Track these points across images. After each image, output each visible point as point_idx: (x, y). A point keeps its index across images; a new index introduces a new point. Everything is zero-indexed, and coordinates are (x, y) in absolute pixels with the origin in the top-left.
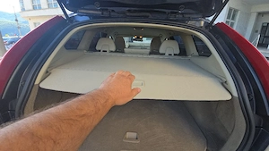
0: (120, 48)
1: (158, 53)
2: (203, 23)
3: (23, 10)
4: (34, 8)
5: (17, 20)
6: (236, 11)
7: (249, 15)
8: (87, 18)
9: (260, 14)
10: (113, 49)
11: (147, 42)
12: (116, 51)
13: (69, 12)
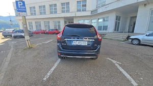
6: (120, 17)
7: (127, 18)
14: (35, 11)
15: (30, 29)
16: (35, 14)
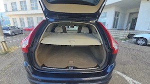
0: (65, 31)
1: (81, 33)
2: (94, 21)
3: (7, 11)
4: (13, 10)
5: (2, 17)
6: (119, 13)
7: (125, 14)
8: (54, 20)
9: (131, 14)
10: (62, 31)
11: (76, 28)
12: (63, 32)
13: (48, 19)
14: (26, 6)
15: (22, 26)
16: (26, 9)
